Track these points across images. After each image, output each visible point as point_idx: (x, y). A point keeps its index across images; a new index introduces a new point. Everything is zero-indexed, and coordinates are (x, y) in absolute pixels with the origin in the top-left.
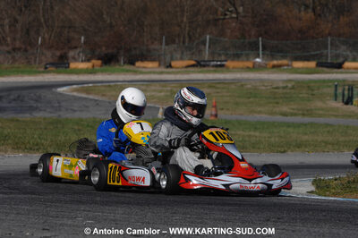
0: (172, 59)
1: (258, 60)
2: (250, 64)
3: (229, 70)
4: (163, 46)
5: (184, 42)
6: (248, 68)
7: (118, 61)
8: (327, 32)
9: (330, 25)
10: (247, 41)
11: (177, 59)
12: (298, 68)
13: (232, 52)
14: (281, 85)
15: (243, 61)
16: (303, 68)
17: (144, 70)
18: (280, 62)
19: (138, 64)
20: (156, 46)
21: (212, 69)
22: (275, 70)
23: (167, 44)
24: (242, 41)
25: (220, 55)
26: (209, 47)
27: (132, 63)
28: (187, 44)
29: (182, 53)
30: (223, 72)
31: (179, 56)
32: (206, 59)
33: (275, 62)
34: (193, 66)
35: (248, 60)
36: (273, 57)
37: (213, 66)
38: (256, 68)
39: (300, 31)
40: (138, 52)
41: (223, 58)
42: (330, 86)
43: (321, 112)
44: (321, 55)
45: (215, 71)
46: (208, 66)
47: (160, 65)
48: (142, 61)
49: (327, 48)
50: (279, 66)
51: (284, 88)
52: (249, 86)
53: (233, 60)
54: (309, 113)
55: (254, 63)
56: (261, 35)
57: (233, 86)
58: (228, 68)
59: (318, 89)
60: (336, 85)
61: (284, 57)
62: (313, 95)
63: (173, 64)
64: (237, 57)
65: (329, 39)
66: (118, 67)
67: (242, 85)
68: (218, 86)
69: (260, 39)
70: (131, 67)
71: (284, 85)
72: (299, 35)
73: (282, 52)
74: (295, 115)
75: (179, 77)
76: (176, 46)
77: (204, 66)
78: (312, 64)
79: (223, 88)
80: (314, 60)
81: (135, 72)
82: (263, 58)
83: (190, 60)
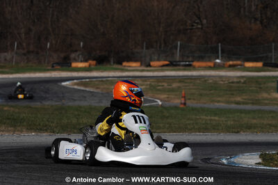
0: (151, 60)
1: (218, 61)
2: (211, 64)
3: (195, 68)
4: (144, 50)
5: (160, 47)
6: (210, 67)
7: (109, 61)
8: (272, 39)
10: (209, 46)
11: (154, 61)
12: (249, 67)
13: (196, 55)
14: (235, 80)
15: (206, 61)
16: (252, 67)
17: (129, 68)
18: (235, 62)
19: (124, 64)
20: (138, 50)
21: (181, 68)
22: (231, 68)
23: (147, 48)
24: (206, 46)
25: (188, 57)
26: (180, 51)
27: (120, 63)
28: (162, 49)
29: (159, 55)
30: (190, 70)
31: (156, 58)
32: (178, 59)
33: (231, 63)
34: (167, 65)
35: (210, 61)
36: (230, 59)
37: (183, 66)
38: (216, 67)
39: (251, 39)
40: (124, 54)
41: (190, 59)
42: (273, 82)
43: (266, 102)
44: (267, 57)
45: (185, 70)
46: (179, 65)
47: (141, 65)
48: (128, 61)
49: (271, 52)
50: (234, 66)
51: (238, 82)
52: (211, 81)
53: (198, 61)
54: (256, 102)
55: (215, 63)
56: (220, 42)
57: (198, 81)
59: (265, 84)
60: (277, 80)
61: (238, 59)
62: (260, 88)
63: (152, 64)
64: (201, 58)
65: (273, 45)
66: (108, 66)
67: (205, 81)
68: (186, 81)
69: (220, 44)
70: (119, 66)
71: (238, 80)
72: (250, 42)
73: (236, 54)
74: (244, 103)
75: (156, 74)
76: (153, 49)
77: (176, 65)
78: (260, 64)
79: (191, 83)
80: (261, 61)
81: (123, 70)
82: (221, 60)
83: (165, 60)
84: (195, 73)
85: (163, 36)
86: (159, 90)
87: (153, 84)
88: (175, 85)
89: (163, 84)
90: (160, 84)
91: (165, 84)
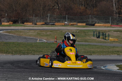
0: (37, 22)
1: (66, 23)
2: (63, 24)
3: (56, 26)
4: (34, 18)
5: (41, 16)
6: (63, 25)
7: (18, 22)
8: (89, 13)
9: (90, 11)
10: (62, 16)
11: (38, 22)
12: (80, 26)
13: (57, 20)
14: (75, 31)
15: (61, 23)
17: (27, 25)
18: (73, 23)
19: (25, 23)
20: (31, 17)
21: (50, 25)
22: (72, 26)
24: (60, 16)
25: (53, 21)
26: (49, 18)
27: (23, 23)
28: (42, 17)
29: (40, 20)
30: (54, 27)
31: (39, 21)
32: (48, 22)
33: (72, 23)
34: (44, 24)
35: (62, 22)
36: (71, 22)
37: (51, 24)
38: (65, 25)
39: (80, 13)
40: (25, 19)
41: (54, 22)
42: (91, 32)
43: (90, 41)
44: (87, 21)
45: (52, 26)
46: (49, 24)
47: (33, 24)
48: (26, 22)
49: (89, 19)
50: (73, 25)
52: (64, 31)
53: (57, 22)
54: (86, 41)
55: (65, 24)
56: (67, 14)
57: (58, 32)
58: (56, 25)
59: (88, 33)
60: (94, 31)
61: (75, 22)
62: (86, 35)
63: (37, 23)
64: (59, 21)
65: (90, 16)
66: (18, 24)
67: (62, 31)
68: (53, 31)
69: (67, 15)
70: (23, 25)
71: (76, 31)
72: (80, 14)
73: (74, 20)
74: (81, 41)
75: (39, 28)
76: (38, 17)
77: (48, 24)
78: (84, 24)
79: (55, 32)
80: (85, 23)
81: (24, 26)
82: (68, 22)
83: (43, 22)
84: (56, 28)
85: (42, 12)
86: (42, 35)
87: (39, 32)
88: (48, 33)
89: (43, 32)
90: (42, 33)
91: (44, 33)
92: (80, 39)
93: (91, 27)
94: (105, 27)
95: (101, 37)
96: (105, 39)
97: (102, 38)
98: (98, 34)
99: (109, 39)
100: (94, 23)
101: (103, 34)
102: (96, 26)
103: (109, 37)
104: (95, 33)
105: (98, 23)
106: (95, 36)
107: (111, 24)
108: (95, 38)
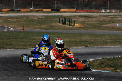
1: (31, 9)
2: (29, 10)
3: (22, 12)
5: (6, 3)
10: (28, 2)
14: (40, 17)
15: (26, 9)
16: (46, 11)
18: (39, 9)
22: (37, 12)
24: (26, 2)
26: (15, 4)
29: (6, 6)
30: (20, 13)
31: (5, 8)
32: (14, 8)
33: (37, 9)
34: (10, 11)
35: (28, 9)
36: (37, 8)
38: (31, 11)
41: (20, 8)
42: (57, 18)
43: (56, 28)
44: (53, 7)
45: (17, 13)
46: (15, 11)
49: (54, 5)
50: (39, 11)
52: (30, 18)
53: (23, 9)
54: (52, 28)
55: (30, 10)
57: (24, 18)
58: (21, 11)
59: (53, 19)
60: (60, 18)
62: (52, 21)
63: (3, 10)
64: (24, 8)
65: (55, 1)
67: (28, 18)
68: (19, 18)
69: (32, 2)
71: (42, 18)
73: (39, 6)
74: (48, 29)
75: (5, 15)
77: (13, 11)
78: (50, 10)
82: (33, 8)
83: (8, 9)
84: (22, 14)
86: (8, 22)
87: (5, 19)
88: (15, 20)
89: (9, 19)
91: (11, 20)
92: (46, 25)
93: (57, 13)
94: (70, 12)
95: (67, 23)
96: (71, 26)
97: (68, 25)
98: (63, 20)
99: (75, 25)
100: (59, 9)
101: (69, 21)
102: (62, 11)
103: (75, 23)
104: (61, 20)
105: (64, 8)
106: (61, 22)
107: (76, 9)
108: (61, 24)
